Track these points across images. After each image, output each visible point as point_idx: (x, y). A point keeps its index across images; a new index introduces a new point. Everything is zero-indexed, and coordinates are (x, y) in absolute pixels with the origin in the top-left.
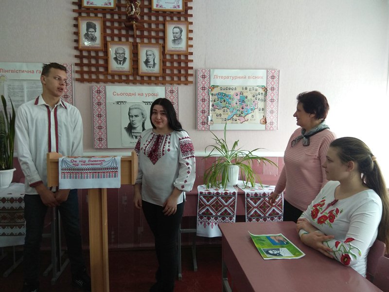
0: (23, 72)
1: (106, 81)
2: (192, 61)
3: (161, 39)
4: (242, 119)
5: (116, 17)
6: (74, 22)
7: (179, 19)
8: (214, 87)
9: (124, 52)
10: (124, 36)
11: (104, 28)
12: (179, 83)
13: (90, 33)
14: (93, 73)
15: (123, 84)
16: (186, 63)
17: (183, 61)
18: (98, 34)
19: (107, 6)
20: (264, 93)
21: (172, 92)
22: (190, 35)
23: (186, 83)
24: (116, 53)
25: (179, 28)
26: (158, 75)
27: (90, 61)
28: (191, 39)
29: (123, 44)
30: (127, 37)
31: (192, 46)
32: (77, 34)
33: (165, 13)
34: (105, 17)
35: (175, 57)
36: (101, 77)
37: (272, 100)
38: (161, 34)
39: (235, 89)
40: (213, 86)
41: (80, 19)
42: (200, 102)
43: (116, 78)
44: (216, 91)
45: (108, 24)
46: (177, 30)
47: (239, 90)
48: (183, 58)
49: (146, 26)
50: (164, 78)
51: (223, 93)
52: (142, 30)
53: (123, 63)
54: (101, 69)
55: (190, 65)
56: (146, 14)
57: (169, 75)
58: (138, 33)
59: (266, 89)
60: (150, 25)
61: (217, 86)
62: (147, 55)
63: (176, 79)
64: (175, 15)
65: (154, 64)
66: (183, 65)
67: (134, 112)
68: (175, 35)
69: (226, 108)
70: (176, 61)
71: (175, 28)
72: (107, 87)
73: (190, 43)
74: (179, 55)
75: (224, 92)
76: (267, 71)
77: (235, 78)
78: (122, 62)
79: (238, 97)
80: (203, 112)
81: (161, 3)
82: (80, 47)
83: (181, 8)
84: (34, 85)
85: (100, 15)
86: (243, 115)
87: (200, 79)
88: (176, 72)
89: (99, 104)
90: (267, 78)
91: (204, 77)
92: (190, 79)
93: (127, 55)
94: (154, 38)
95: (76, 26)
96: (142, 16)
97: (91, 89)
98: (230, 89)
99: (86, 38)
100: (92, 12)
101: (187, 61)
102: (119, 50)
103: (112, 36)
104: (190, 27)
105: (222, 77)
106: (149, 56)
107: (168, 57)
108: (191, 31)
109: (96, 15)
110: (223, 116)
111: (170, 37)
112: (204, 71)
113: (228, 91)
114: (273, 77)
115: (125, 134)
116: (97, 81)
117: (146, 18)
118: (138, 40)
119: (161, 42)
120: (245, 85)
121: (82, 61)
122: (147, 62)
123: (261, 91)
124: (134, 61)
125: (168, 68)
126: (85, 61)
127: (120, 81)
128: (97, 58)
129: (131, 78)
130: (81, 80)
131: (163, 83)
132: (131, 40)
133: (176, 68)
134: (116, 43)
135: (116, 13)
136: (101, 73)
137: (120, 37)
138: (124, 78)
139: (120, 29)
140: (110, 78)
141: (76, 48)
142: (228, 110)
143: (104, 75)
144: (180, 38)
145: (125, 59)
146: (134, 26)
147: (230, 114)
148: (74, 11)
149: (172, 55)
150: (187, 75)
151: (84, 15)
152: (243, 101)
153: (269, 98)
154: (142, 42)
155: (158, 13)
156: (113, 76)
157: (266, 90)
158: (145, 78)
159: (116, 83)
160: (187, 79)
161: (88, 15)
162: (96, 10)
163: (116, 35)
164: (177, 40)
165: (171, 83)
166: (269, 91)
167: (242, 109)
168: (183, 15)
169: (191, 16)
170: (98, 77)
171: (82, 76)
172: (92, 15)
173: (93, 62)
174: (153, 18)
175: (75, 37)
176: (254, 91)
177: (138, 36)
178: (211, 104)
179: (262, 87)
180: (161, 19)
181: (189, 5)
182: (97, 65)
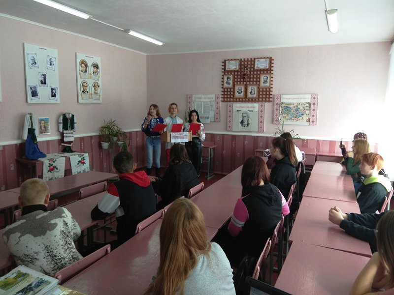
0: (202, 98)
1: (233, 101)
2: (272, 91)
4: (297, 119)
5: (239, 73)
6: (222, 77)
7: (267, 72)
8: (282, 103)
9: (242, 88)
11: (234, 80)
12: (266, 101)
13: (228, 81)
14: (228, 98)
15: (241, 102)
18: (231, 82)
19: (235, 69)
20: (309, 106)
21: (262, 106)
22: (272, 79)
23: (269, 101)
24: (238, 89)
26: (256, 98)
28: (272, 81)
30: (243, 81)
32: (223, 82)
33: (260, 70)
34: (234, 73)
35: (264, 90)
36: (232, 100)
37: (314, 110)
38: (258, 80)
39: (293, 104)
41: (224, 75)
42: (275, 111)
43: (238, 100)
44: (283, 105)
45: (236, 77)
46: (266, 77)
47: (295, 105)
48: (268, 90)
49: (252, 76)
50: (259, 100)
52: (250, 78)
54: (232, 96)
55: (271, 93)
56: (252, 71)
57: (261, 98)
58: (248, 80)
59: (310, 104)
60: (254, 76)
61: (284, 103)
62: (251, 89)
63: (264, 100)
64: (265, 71)
65: (254, 93)
66: (268, 93)
67: (244, 115)
68: (264, 80)
69: (288, 114)
71: (264, 76)
72: (234, 104)
73: (272, 83)
74: (266, 89)
75: (287, 106)
76: (311, 95)
77: (294, 99)
78: (240, 93)
79: (295, 108)
80: (277, 115)
81: (259, 66)
82: (224, 87)
83: (268, 67)
84: (206, 104)
85: (233, 73)
86: (297, 117)
87: (276, 100)
88: (264, 96)
89: (230, 111)
90: (311, 99)
91: (278, 98)
92: (271, 99)
94: (255, 81)
95: (223, 78)
96: (250, 72)
97: (227, 105)
98: (290, 104)
99: (226, 84)
101: (270, 91)
102: (240, 88)
103: (237, 81)
104: (272, 76)
105: (287, 99)
107: (261, 90)
109: (231, 73)
110: (286, 118)
111: (262, 80)
112: (278, 96)
114: (314, 98)
115: (240, 124)
116: (230, 101)
117: (252, 73)
118: (248, 83)
119: (258, 83)
120: (299, 102)
121: (224, 93)
122: (251, 93)
123: (307, 105)
125: (261, 95)
126: (226, 93)
127: (239, 101)
128: (230, 91)
129: (244, 100)
130: (224, 101)
131: (258, 101)
132: (245, 83)
133: (264, 94)
136: (232, 98)
137: (240, 82)
138: (241, 100)
139: (240, 79)
140: (235, 100)
141: (222, 88)
144: (267, 81)
145: (242, 92)
146: (246, 77)
147: (290, 116)
148: (222, 72)
149: (263, 89)
150: (269, 98)
151: (226, 73)
152: (298, 110)
153: (312, 108)
155: (257, 70)
158: (250, 100)
159: (237, 102)
160: (269, 100)
162: (231, 71)
164: (265, 82)
165: (262, 101)
166: (312, 105)
167: (297, 114)
168: (269, 71)
169: (273, 70)
172: (229, 73)
173: (229, 93)
174: (255, 73)
175: (222, 83)
176: (304, 105)
177: (248, 81)
178: (280, 111)
179: (308, 103)
180: (259, 73)
181: (272, 65)
182: (230, 95)
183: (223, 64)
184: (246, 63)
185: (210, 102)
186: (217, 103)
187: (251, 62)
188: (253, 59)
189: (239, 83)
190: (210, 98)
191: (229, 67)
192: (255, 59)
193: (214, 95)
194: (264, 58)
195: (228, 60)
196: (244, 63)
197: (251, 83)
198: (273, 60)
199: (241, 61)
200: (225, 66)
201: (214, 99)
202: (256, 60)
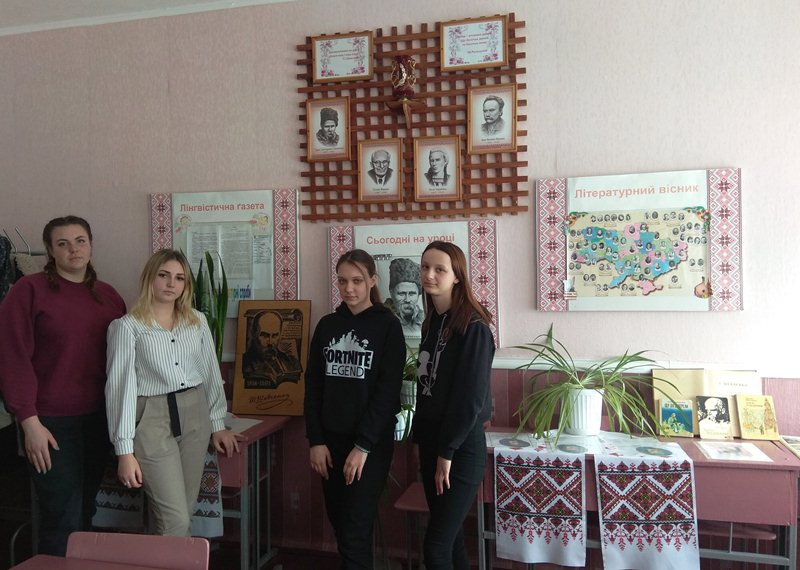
0: (217, 208)
1: (355, 217)
2: (525, 164)
3: (460, 125)
4: (649, 286)
5: (374, 93)
6: (301, 112)
7: (498, 81)
8: (576, 216)
9: (388, 158)
10: (388, 127)
11: (353, 116)
12: (498, 210)
13: (326, 129)
14: (332, 202)
15: (386, 220)
16: (514, 170)
17: (506, 165)
18: (340, 130)
19: (356, 75)
20: (701, 223)
21: (482, 231)
22: (521, 111)
23: (514, 210)
24: (373, 162)
25: (495, 99)
26: (452, 199)
27: (327, 182)
28: (523, 118)
29: (388, 143)
30: (394, 128)
31: (524, 133)
32: (304, 132)
33: (467, 74)
34: (353, 95)
35: (490, 159)
36: (347, 209)
37: (725, 241)
38: (460, 116)
39: (628, 217)
40: (575, 213)
41: (309, 104)
42: (545, 252)
43: (374, 209)
44: (579, 225)
45: (360, 108)
46: (493, 104)
47: (635, 221)
48: (505, 158)
49: (430, 103)
50: (466, 203)
51: (597, 229)
52: (422, 111)
53: (386, 181)
54: (347, 195)
55: (521, 172)
56: (431, 80)
57: (475, 196)
58: (415, 119)
59: (708, 214)
60: (438, 100)
61: (584, 214)
62: (431, 161)
63: (490, 203)
64: (489, 74)
65: (446, 177)
66: (505, 173)
68: (487, 114)
69: (605, 262)
70: (491, 166)
71: (487, 100)
72: (356, 228)
73: (521, 126)
74: (498, 155)
75: (600, 225)
76: (708, 173)
77: (628, 192)
78: (383, 179)
79: (637, 236)
80: (553, 271)
81: (459, 55)
82: (310, 157)
83: (500, 59)
84: (234, 232)
85: (345, 93)
86: (650, 276)
87: (544, 201)
88: (491, 188)
90: (709, 189)
91: (552, 195)
92: (521, 201)
93: (394, 165)
94: (445, 124)
95: (303, 118)
96: (423, 86)
97: (328, 234)
98: (614, 219)
99: (320, 140)
100: (332, 89)
101: (515, 164)
102: (379, 154)
103: (367, 129)
104: (521, 95)
105: (594, 194)
106: (435, 163)
107: (474, 160)
108: (523, 103)
109: (338, 95)
110: (599, 280)
111: (478, 118)
112: (552, 183)
113: (611, 222)
114: (724, 186)
116: (340, 217)
117: (430, 88)
118: (415, 133)
119: (460, 131)
120: (652, 208)
121: (313, 182)
122: (431, 175)
123: (693, 218)
124: (406, 174)
125: (475, 181)
126: (319, 182)
127: (381, 215)
128: (339, 174)
129: (401, 208)
130: (312, 218)
131: (465, 213)
132: (401, 134)
133: (491, 181)
134: (374, 144)
135: (374, 85)
136: (346, 202)
137: (380, 129)
138: (388, 209)
139: (380, 117)
140: (361, 209)
141: (304, 159)
142: (612, 266)
143: (352, 204)
144: (499, 120)
145: (389, 172)
146: (405, 106)
147: (615, 274)
148: (300, 91)
149: (482, 156)
150: (514, 194)
151: (317, 95)
152: (650, 245)
153: (716, 234)
154: (423, 135)
155: (453, 75)
156: (367, 206)
157: (706, 216)
158: (429, 207)
159: (374, 220)
160: (514, 203)
161: (325, 95)
162: (338, 85)
163: (374, 128)
164: (492, 124)
165: (483, 211)
166: (716, 219)
167: (648, 261)
168: (505, 72)
169: (523, 71)
170: (340, 209)
171: (314, 210)
172: (331, 94)
173: (333, 181)
174: (445, 87)
175: (301, 139)
176: (676, 221)
177: (414, 126)
178: (570, 253)
179: (697, 210)
180: (460, 85)
181: (519, 49)
182: (340, 188)
183: (303, 56)
184: (401, 47)
185: (253, 222)
186: (285, 227)
187: (423, 41)
188: (431, 28)
189: (374, 135)
190: (252, 207)
191: (329, 68)
192: (439, 26)
193: (268, 194)
194: (483, 19)
195: (323, 36)
196: (394, 45)
197: (430, 132)
198: (522, 24)
199: (378, 38)
200: (309, 63)
201: (268, 209)
202: (446, 30)
